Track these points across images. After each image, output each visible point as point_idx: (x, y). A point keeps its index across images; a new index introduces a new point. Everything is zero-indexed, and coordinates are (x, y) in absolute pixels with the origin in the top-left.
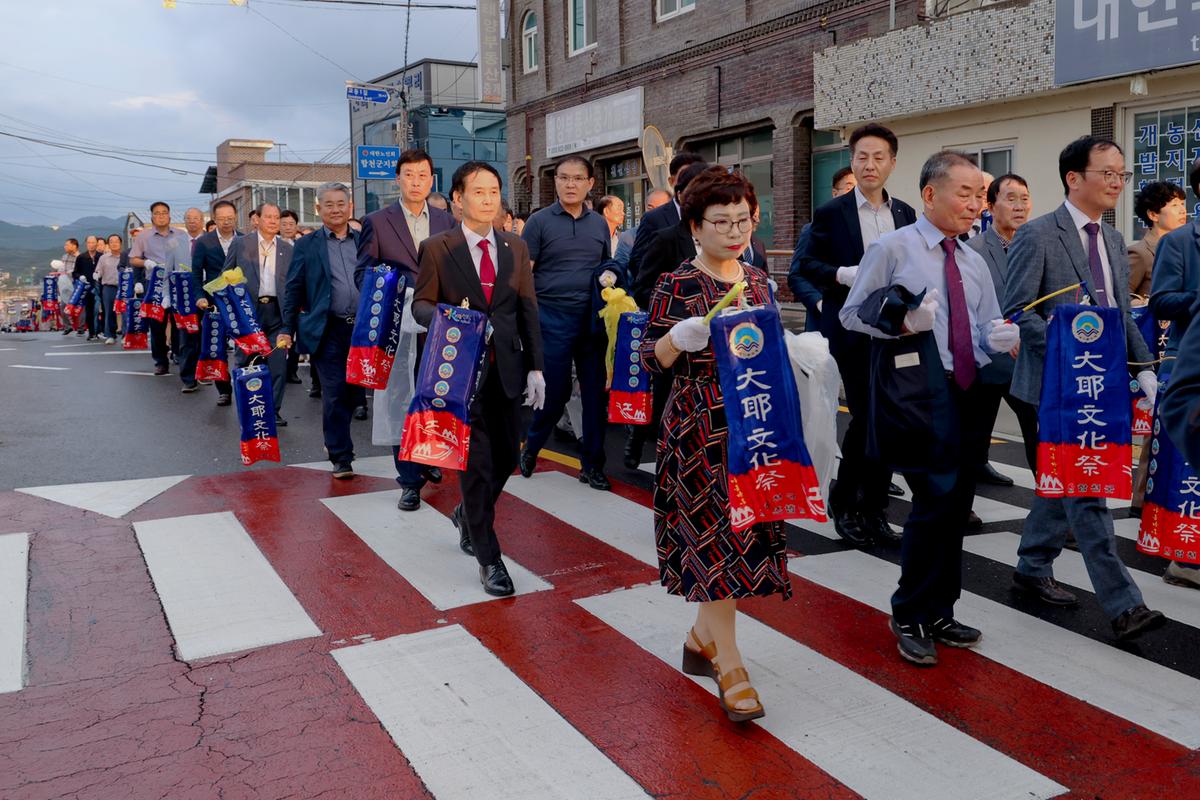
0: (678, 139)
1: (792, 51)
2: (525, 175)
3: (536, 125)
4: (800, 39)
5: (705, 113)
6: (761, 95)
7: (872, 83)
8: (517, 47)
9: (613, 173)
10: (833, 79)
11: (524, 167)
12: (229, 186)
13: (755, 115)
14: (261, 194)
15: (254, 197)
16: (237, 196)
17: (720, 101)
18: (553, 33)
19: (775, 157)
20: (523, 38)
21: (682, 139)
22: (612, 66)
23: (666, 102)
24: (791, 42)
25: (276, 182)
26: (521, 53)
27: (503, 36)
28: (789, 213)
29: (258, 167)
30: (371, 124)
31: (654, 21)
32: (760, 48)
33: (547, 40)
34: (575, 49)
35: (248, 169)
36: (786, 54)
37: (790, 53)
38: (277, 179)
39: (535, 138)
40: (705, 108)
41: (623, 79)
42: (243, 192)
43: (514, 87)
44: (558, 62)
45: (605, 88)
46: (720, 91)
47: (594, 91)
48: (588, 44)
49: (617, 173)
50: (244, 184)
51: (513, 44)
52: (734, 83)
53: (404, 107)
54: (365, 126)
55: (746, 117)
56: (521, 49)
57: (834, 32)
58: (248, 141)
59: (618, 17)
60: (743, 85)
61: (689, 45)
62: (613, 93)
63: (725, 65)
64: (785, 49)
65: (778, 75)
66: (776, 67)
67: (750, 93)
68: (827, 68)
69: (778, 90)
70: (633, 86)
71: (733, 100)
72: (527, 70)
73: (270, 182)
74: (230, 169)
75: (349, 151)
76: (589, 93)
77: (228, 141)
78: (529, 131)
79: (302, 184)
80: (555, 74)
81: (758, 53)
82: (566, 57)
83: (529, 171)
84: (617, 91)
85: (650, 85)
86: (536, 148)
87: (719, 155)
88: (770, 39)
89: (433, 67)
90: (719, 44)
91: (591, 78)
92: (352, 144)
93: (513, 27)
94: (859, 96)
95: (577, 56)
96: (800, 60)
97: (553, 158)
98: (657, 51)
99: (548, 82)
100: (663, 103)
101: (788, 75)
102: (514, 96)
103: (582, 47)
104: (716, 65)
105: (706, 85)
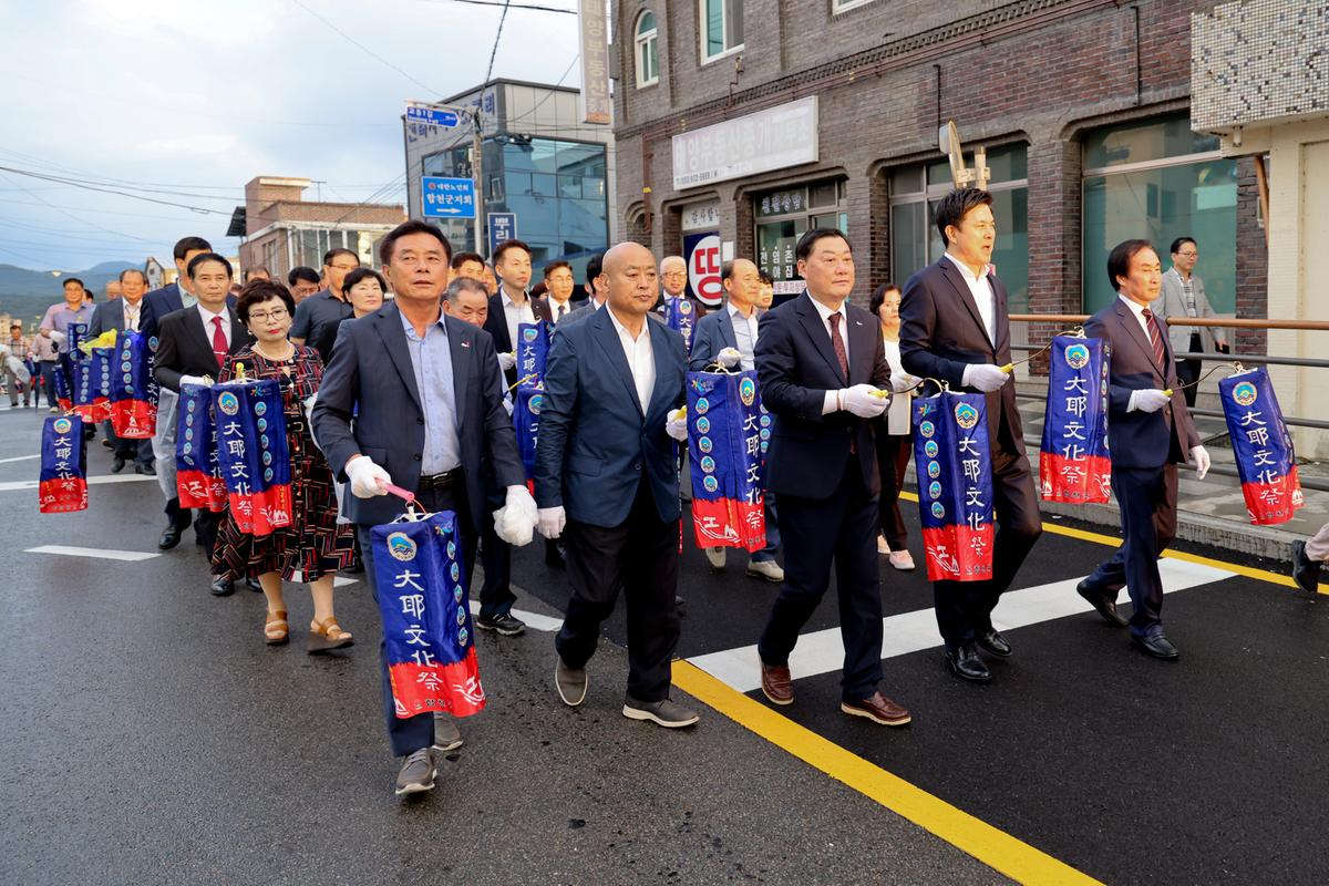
0: (871, 162)
1: (1061, 39)
2: (641, 212)
3: (657, 150)
4: (1075, 22)
5: (916, 126)
6: (1007, 100)
7: (1315, 54)
8: (627, 54)
9: (766, 208)
10: (1232, 53)
11: (641, 202)
12: (260, 228)
13: (997, 127)
14: (299, 237)
15: (290, 240)
16: (270, 239)
17: (939, 110)
18: (679, 34)
19: (1030, 182)
20: (636, 45)
21: (877, 162)
22: (772, 71)
23: (854, 114)
24: (1058, 27)
25: (315, 223)
26: (633, 63)
27: (610, 42)
28: (1056, 257)
29: (295, 207)
30: (431, 155)
31: (830, 12)
32: (1005, 37)
33: (671, 44)
34: (709, 55)
35: (282, 209)
36: (1051, 43)
37: (1058, 41)
38: (316, 220)
39: (655, 166)
40: (915, 121)
41: (787, 87)
42: (278, 234)
43: (625, 104)
44: (686, 71)
45: (759, 100)
46: (939, 97)
47: (741, 105)
48: (728, 48)
49: (771, 208)
50: (278, 225)
51: (623, 52)
52: (962, 86)
53: (478, 133)
54: (424, 158)
55: (983, 130)
56: (633, 58)
57: (1137, 8)
58: (282, 179)
59: (777, 9)
60: (976, 88)
61: (889, 39)
62: (770, 106)
63: (948, 64)
64: (1050, 37)
65: (1036, 72)
66: (1034, 61)
67: (988, 98)
68: (1219, 37)
69: (1039, 92)
70: (802, 96)
71: (961, 109)
72: (641, 84)
73: (308, 223)
74: (261, 209)
75: (405, 186)
76: (733, 108)
77: (258, 179)
78: (648, 157)
79: (345, 226)
80: (683, 86)
81: (1001, 43)
82: (698, 64)
83: (648, 206)
84: (777, 104)
85: (827, 94)
86: (658, 177)
87: (928, 183)
88: (1024, 25)
89: (508, 89)
90: (939, 34)
91: (736, 89)
92: (408, 179)
93: (623, 30)
94: (1288, 75)
95: (715, 64)
96: (1074, 50)
97: (682, 191)
98: (839, 49)
99: (672, 97)
100: (847, 115)
101: (1055, 71)
102: (625, 116)
103: (718, 53)
104: (935, 63)
105: (916, 91)
